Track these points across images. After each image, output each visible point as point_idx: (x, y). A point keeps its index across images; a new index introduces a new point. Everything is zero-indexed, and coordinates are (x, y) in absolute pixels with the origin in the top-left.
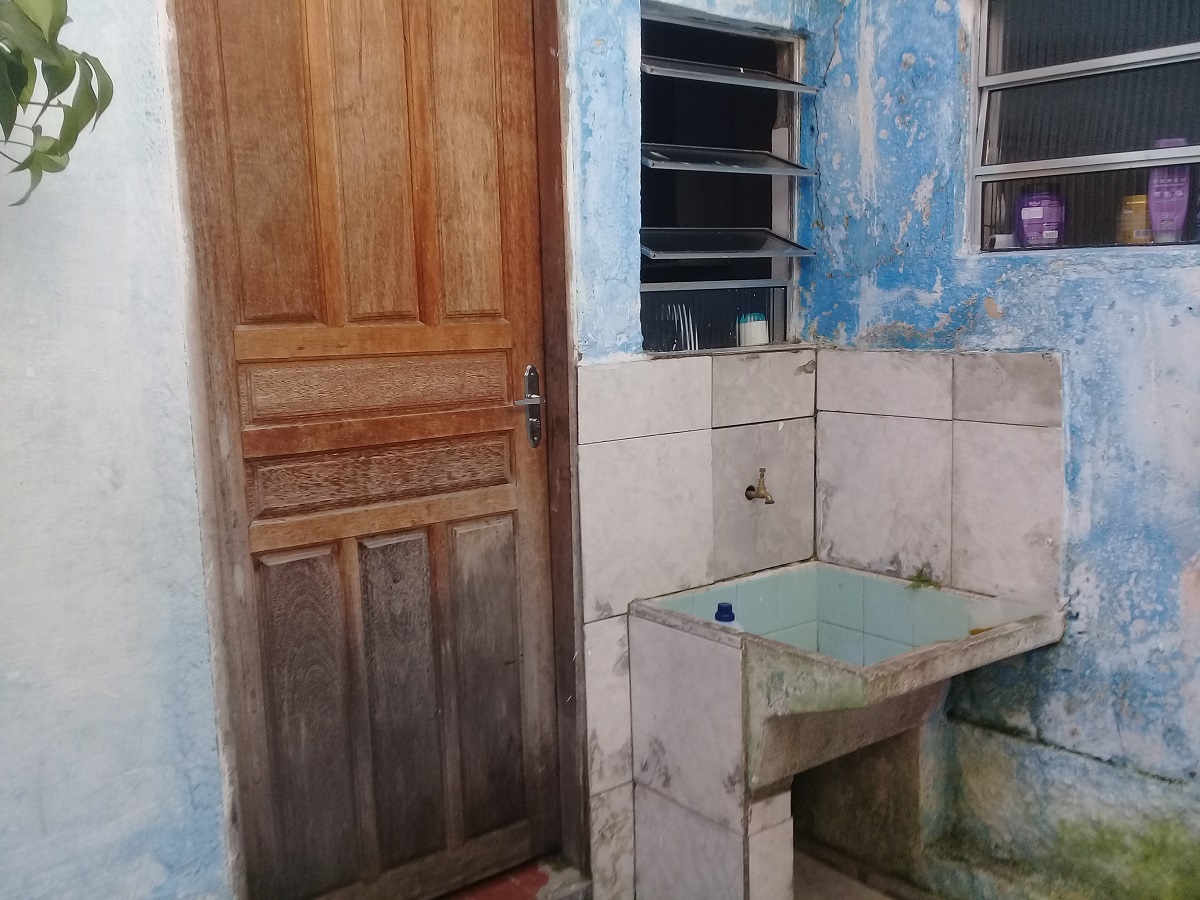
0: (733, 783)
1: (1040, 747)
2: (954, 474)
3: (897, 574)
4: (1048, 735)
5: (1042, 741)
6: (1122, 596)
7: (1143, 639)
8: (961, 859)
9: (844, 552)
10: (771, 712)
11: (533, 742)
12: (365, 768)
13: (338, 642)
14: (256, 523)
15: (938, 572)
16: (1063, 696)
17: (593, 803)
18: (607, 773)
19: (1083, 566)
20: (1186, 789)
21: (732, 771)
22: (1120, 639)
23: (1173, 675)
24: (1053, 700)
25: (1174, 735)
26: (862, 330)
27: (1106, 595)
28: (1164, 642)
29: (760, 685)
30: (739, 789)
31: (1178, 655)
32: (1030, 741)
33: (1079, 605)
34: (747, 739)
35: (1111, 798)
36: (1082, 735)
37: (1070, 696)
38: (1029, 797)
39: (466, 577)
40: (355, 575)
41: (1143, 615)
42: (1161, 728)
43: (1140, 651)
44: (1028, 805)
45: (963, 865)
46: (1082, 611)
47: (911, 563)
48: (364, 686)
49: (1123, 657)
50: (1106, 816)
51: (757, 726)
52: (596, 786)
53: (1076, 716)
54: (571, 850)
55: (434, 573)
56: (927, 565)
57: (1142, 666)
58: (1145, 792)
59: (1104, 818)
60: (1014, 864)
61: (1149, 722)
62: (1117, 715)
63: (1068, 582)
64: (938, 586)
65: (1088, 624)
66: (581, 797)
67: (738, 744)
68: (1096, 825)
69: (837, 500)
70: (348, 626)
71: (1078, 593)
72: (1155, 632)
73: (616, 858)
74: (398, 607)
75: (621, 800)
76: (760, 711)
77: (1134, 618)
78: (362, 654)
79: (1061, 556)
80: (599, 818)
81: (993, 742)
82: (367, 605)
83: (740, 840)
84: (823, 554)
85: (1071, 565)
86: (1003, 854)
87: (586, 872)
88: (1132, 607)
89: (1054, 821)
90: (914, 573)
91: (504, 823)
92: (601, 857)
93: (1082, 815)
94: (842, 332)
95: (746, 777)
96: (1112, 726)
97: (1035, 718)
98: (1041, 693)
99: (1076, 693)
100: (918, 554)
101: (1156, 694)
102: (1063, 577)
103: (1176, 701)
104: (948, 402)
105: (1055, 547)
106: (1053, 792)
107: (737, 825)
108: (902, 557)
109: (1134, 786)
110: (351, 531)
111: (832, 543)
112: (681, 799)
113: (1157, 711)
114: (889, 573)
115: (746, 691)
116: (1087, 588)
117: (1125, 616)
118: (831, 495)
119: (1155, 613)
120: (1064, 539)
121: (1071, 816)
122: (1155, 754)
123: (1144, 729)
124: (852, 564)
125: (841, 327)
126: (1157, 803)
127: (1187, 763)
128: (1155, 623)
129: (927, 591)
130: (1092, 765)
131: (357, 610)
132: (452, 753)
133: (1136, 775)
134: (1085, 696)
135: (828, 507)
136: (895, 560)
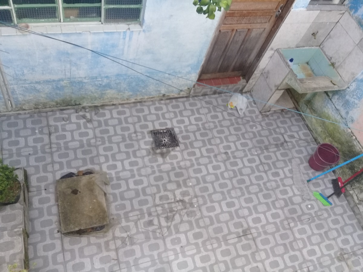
0: (276, 86)
1: (330, 100)
2: (350, 53)
3: (330, 60)
4: (332, 100)
5: (331, 100)
6: (357, 91)
7: (354, 99)
8: (307, 106)
9: (325, 49)
10: (287, 82)
11: (249, 61)
12: (222, 60)
13: (226, 43)
14: (222, 25)
15: (336, 65)
16: (338, 96)
17: (254, 74)
18: (258, 71)
19: (356, 83)
20: (343, 120)
21: (277, 84)
22: (352, 96)
23: (354, 106)
24: (336, 96)
25: (347, 113)
26: (356, 15)
27: (355, 89)
28: (356, 101)
29: (288, 78)
30: (276, 88)
31: (357, 104)
32: (329, 98)
33: (351, 87)
34: (282, 83)
35: (333, 113)
36: (336, 103)
37: (339, 97)
38: (323, 105)
39: (251, 37)
40: (233, 35)
41: (357, 96)
42: (347, 111)
43: (353, 100)
44: (322, 106)
45: (307, 107)
46: (350, 88)
47: (333, 60)
48: (227, 50)
49: (350, 99)
50: (331, 115)
51: (284, 82)
52: (255, 72)
53: (338, 100)
54: (247, 78)
55: (246, 36)
56: (335, 63)
57: (351, 102)
58: (338, 116)
59: (330, 115)
60: (314, 111)
61: (346, 109)
62: (343, 105)
63: (352, 83)
64: (334, 67)
65: (350, 91)
66: (252, 73)
67: (280, 82)
68: (329, 115)
69: (330, 40)
70: (229, 41)
71: (352, 85)
72: (357, 99)
73: (253, 82)
74: (238, 40)
75: (258, 75)
76: (286, 81)
77: (356, 95)
78: (229, 45)
79: (354, 79)
80: (253, 76)
81: (324, 95)
82: (233, 38)
83: (272, 94)
84: (321, 46)
85: (354, 81)
86: (314, 109)
87: (247, 82)
88: (357, 94)
89: (324, 110)
90: (332, 62)
91: (238, 71)
92: (251, 81)
93: (328, 113)
94: (353, 12)
95: (278, 87)
96: (341, 105)
97: (332, 96)
98: (336, 94)
99: (340, 98)
100: (335, 60)
101: (350, 106)
102: (352, 82)
103: (351, 109)
104: (358, 41)
105: (354, 77)
106: (327, 107)
107: (273, 92)
108: (333, 58)
109: (337, 115)
110: (236, 28)
111: (324, 46)
112: (267, 81)
113: (348, 108)
114: (329, 59)
115: (286, 77)
116: (354, 86)
117: (355, 94)
118: (330, 38)
119: (359, 97)
120: (356, 77)
121: (326, 111)
122: (343, 113)
123: (345, 109)
124: (324, 53)
125: (353, 11)
126: (338, 119)
127: (346, 117)
128: (358, 98)
129: (332, 67)
130: (334, 108)
131: (231, 39)
132: (235, 60)
133: (338, 114)
134: (341, 99)
135: (328, 40)
136: (331, 58)
